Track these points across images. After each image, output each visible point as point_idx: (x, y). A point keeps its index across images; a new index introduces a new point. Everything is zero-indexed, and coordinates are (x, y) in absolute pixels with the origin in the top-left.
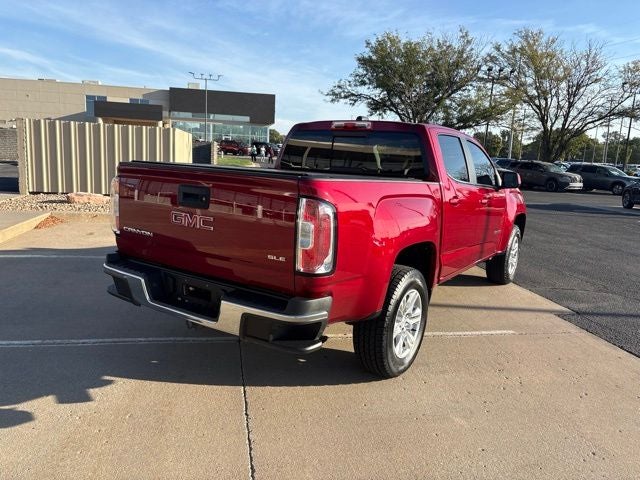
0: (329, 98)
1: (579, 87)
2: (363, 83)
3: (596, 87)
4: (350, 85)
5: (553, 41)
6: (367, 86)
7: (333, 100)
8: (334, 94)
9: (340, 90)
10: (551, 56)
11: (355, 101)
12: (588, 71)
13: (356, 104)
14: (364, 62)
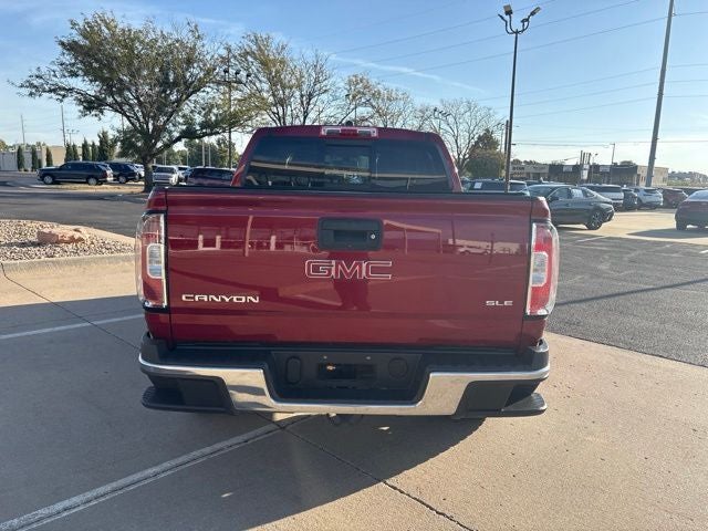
0: (26, 91)
1: (310, 96)
2: (73, 74)
3: (324, 97)
4: (55, 76)
5: (283, 48)
6: (80, 78)
7: (31, 94)
8: (32, 86)
9: (41, 81)
10: (282, 62)
11: (64, 96)
12: (317, 81)
13: (66, 100)
14: (71, 47)
